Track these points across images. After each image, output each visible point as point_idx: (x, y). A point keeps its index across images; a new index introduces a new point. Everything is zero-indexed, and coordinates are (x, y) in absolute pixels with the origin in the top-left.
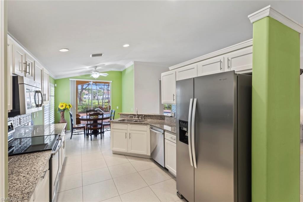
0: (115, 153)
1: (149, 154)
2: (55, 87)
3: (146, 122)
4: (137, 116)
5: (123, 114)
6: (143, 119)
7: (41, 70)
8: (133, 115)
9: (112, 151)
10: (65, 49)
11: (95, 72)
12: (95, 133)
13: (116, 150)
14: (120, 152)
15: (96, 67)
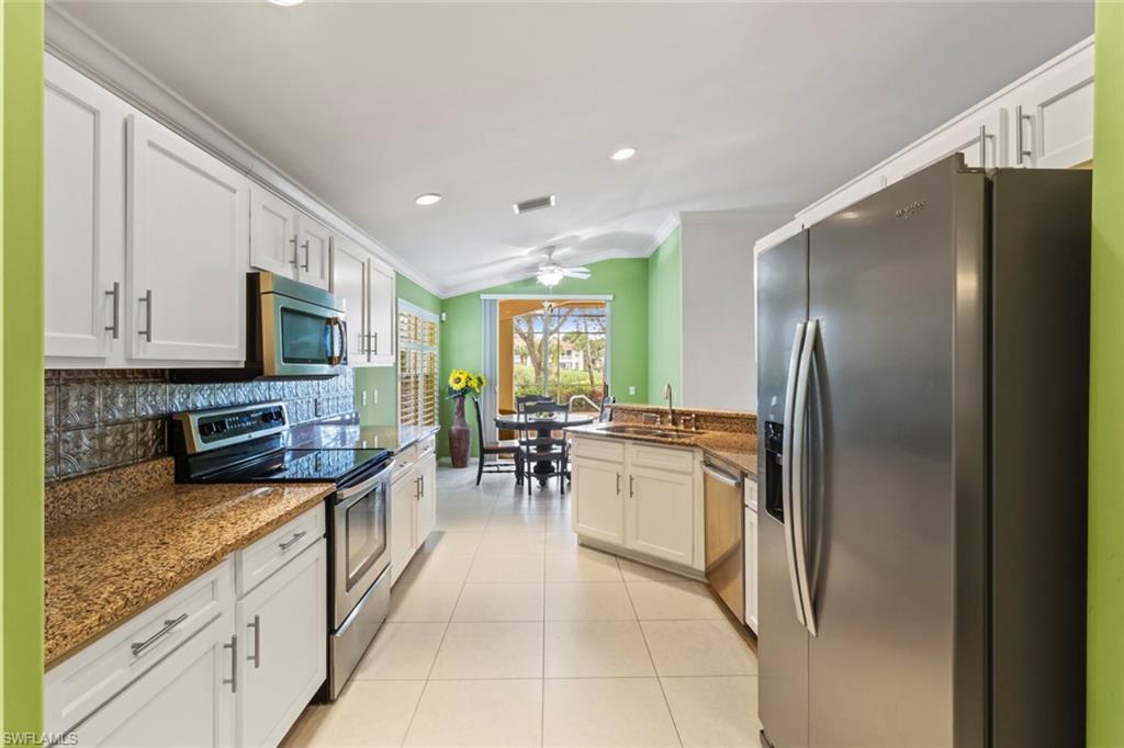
0: (587, 545)
1: (700, 566)
2: (442, 322)
3: (693, 439)
4: (670, 417)
5: (621, 409)
6: (693, 429)
7: (363, 264)
8: (656, 411)
9: (576, 535)
10: (431, 197)
11: (547, 265)
12: (544, 471)
13: (588, 534)
14: (605, 543)
15: (551, 249)
